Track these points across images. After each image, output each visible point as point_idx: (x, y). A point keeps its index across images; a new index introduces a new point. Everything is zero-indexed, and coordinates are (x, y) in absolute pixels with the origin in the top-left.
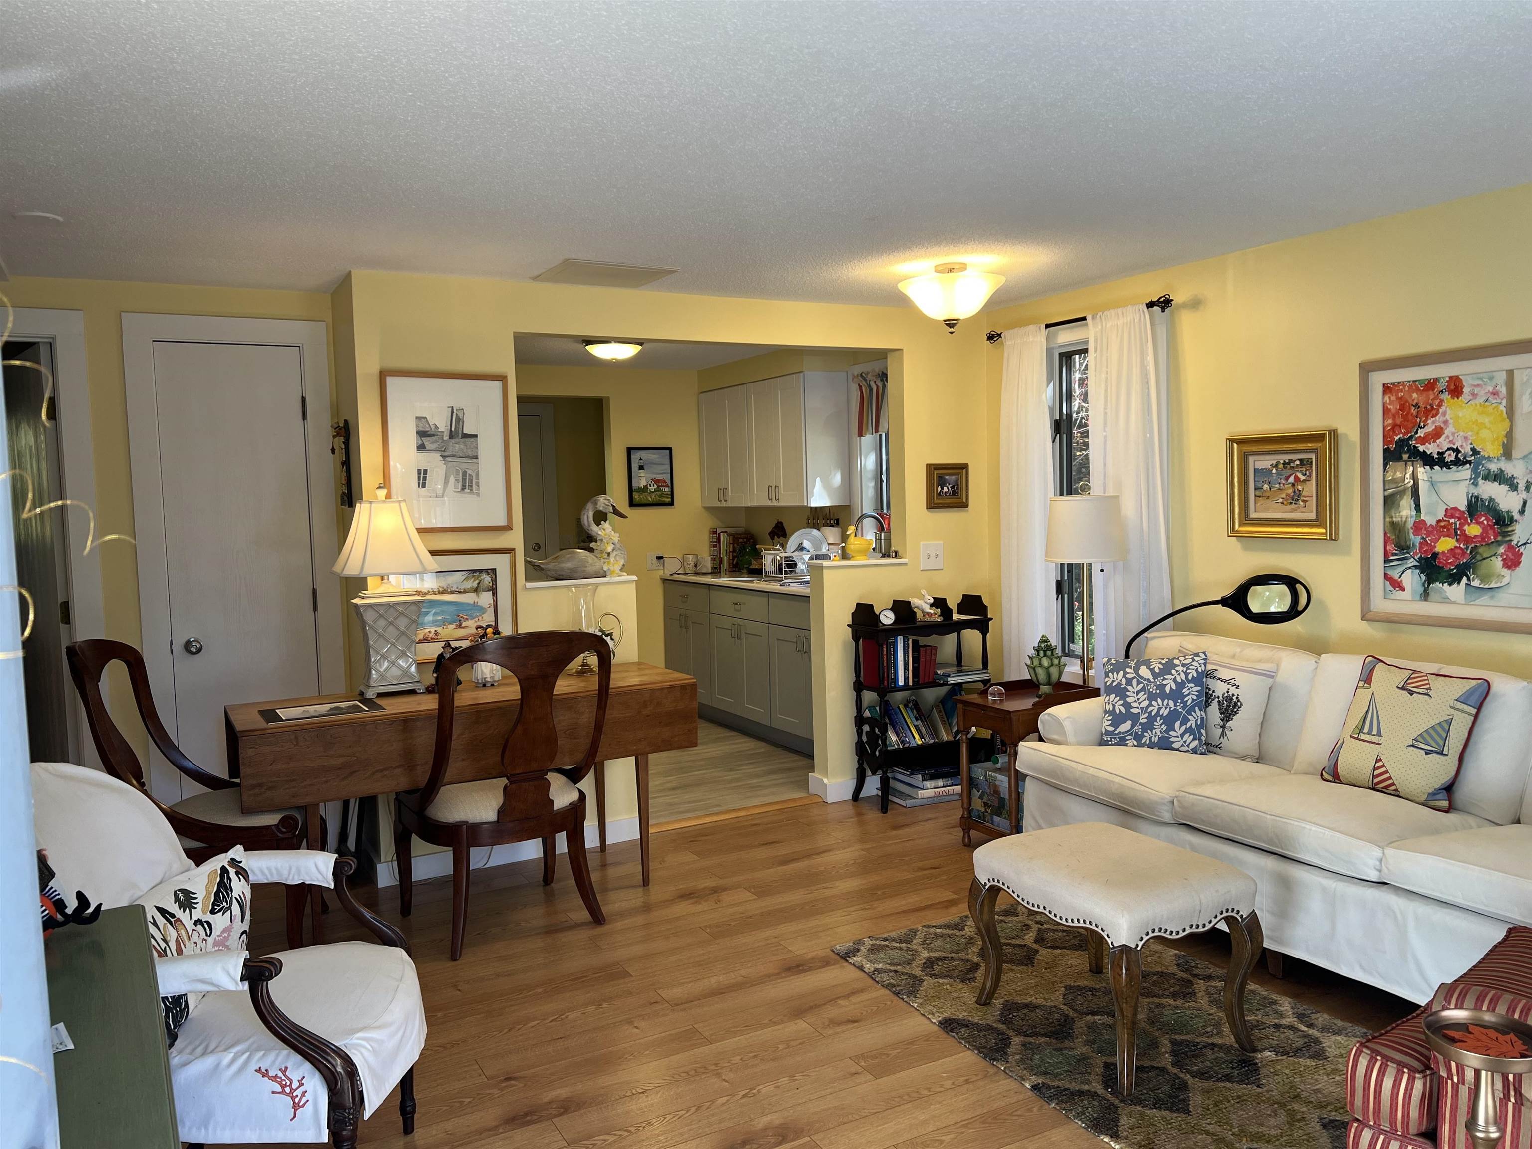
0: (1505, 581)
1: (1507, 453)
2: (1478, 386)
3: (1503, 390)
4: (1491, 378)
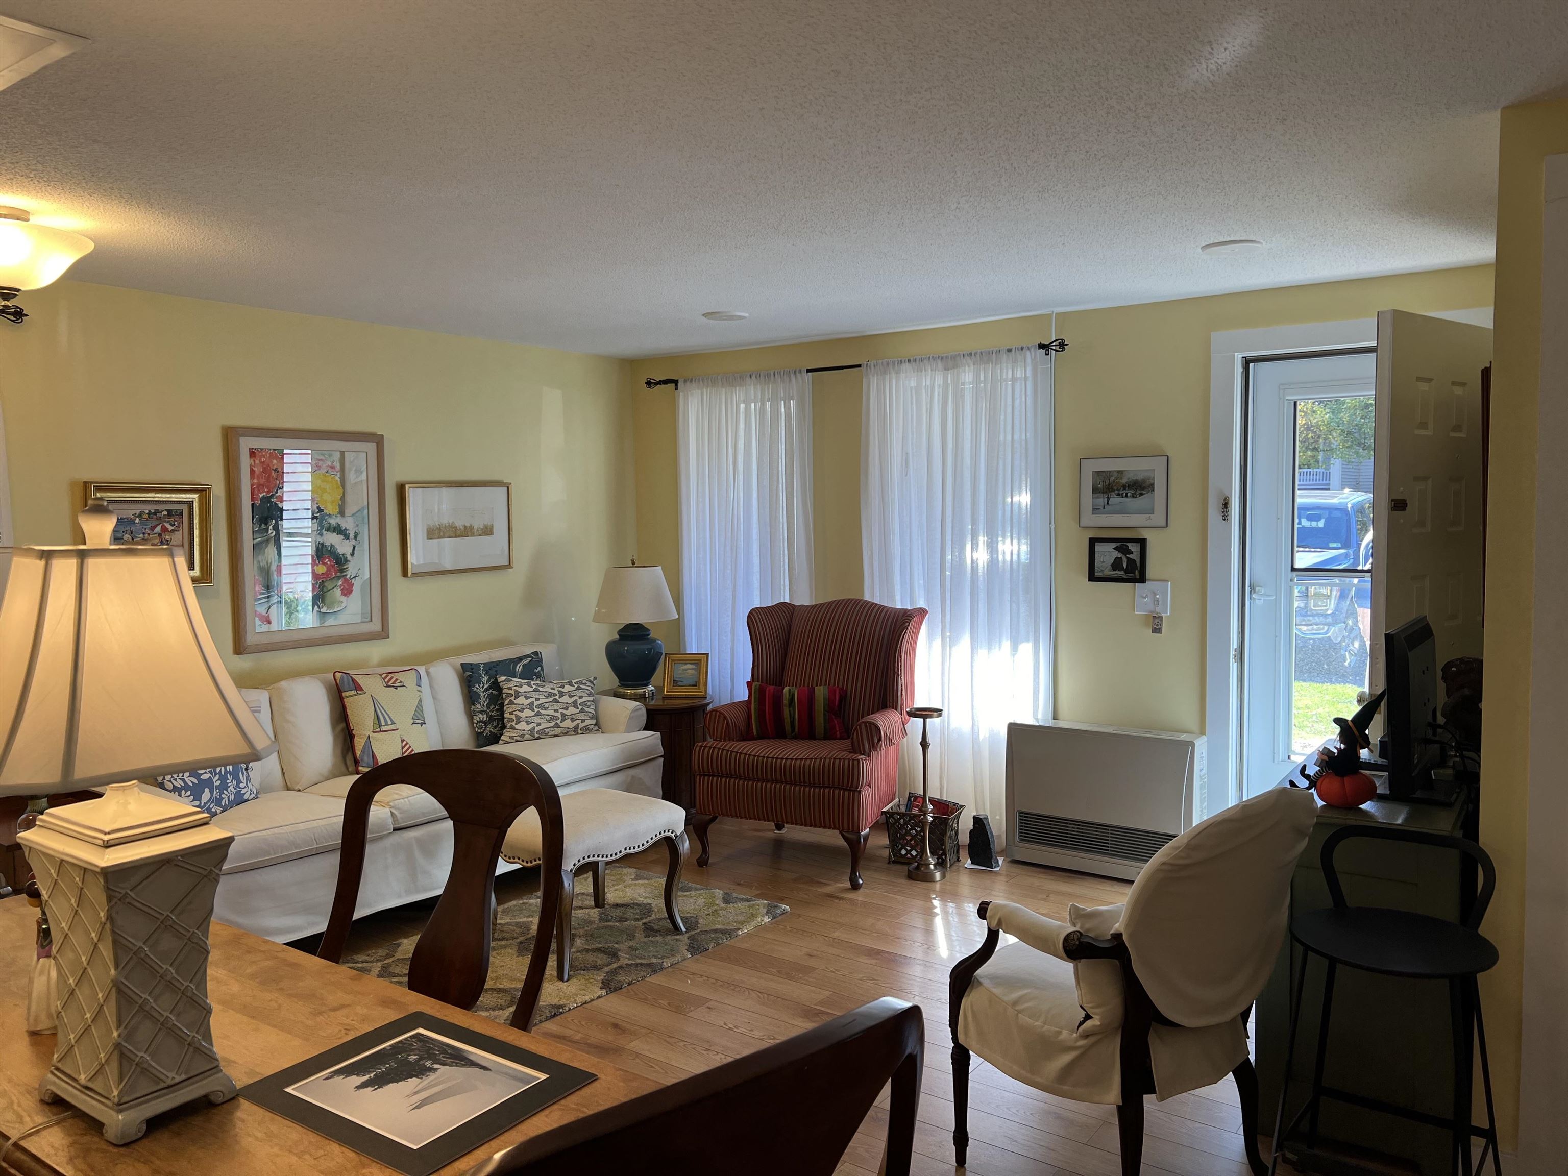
0: (343, 605)
1: (342, 513)
2: (321, 460)
3: (338, 466)
4: (330, 456)
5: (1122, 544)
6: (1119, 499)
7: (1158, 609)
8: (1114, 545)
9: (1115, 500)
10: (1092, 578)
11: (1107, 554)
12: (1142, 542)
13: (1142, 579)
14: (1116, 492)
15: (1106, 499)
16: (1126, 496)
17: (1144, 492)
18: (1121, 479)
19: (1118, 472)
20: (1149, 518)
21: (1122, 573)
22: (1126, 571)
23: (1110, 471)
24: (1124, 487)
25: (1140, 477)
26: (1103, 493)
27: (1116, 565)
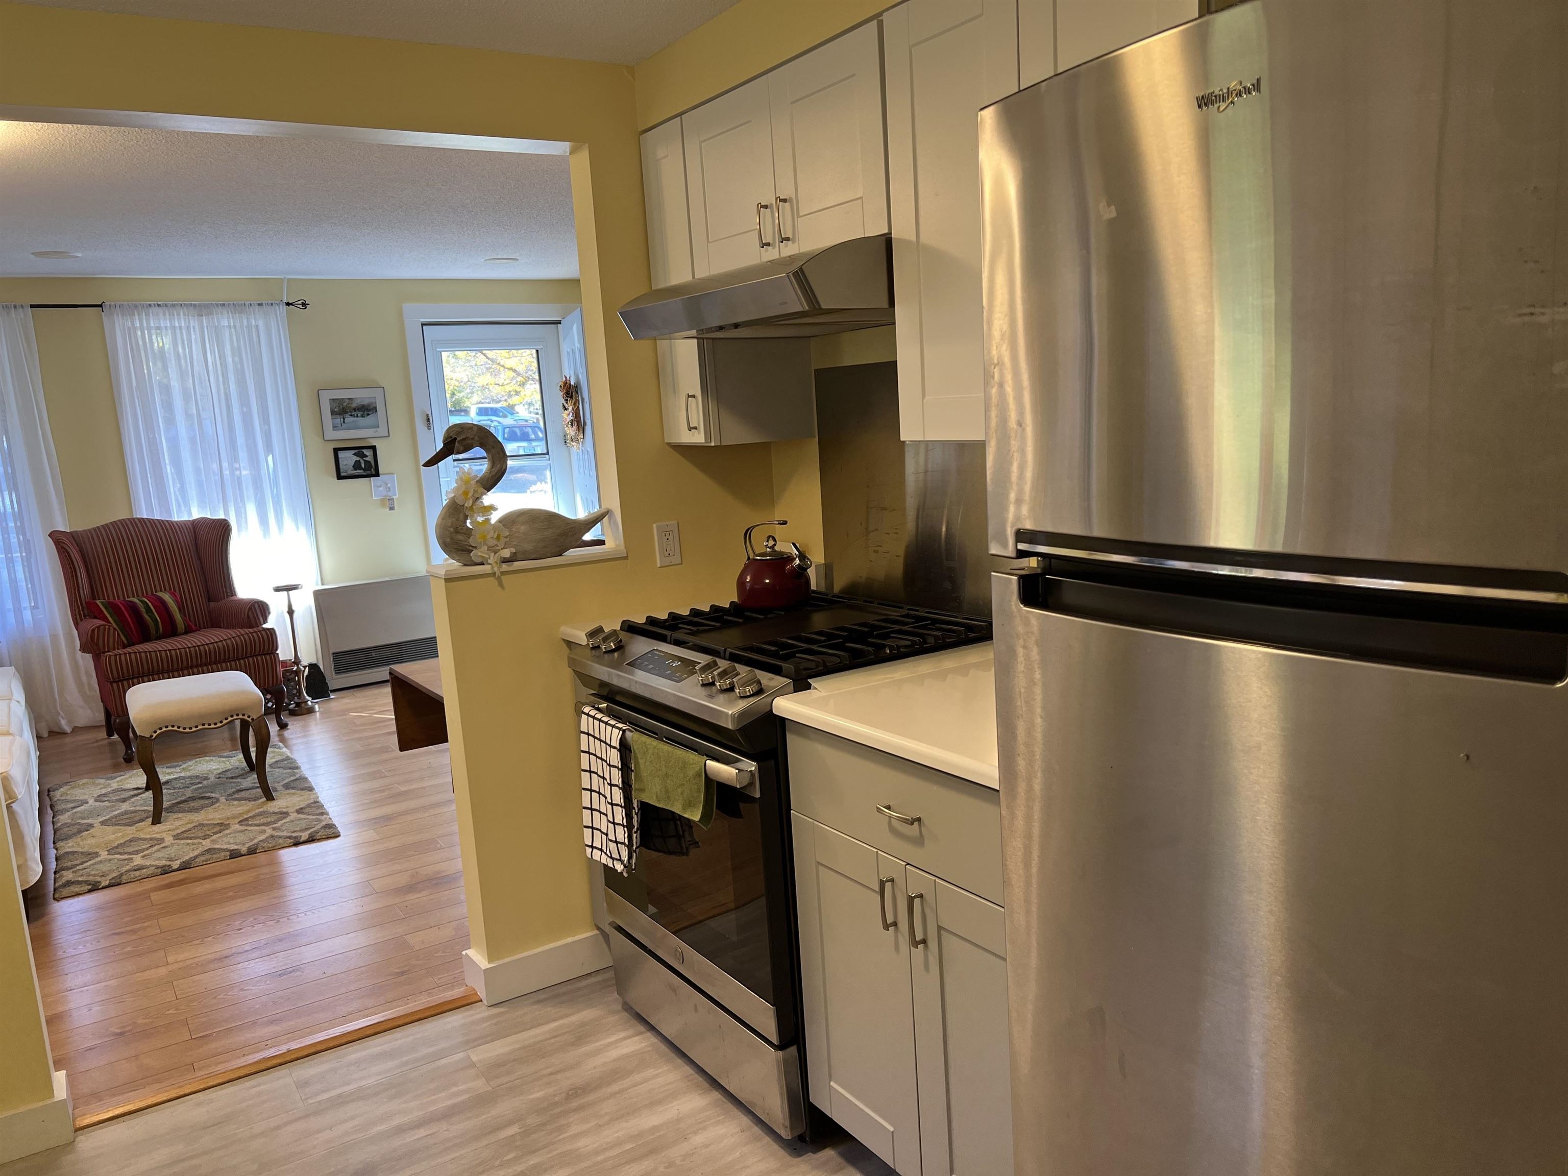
5: (359, 450)
6: (352, 419)
7: (389, 494)
8: (354, 452)
9: (349, 419)
10: (339, 477)
11: (348, 459)
12: (374, 448)
13: (377, 474)
14: (349, 413)
15: (342, 420)
16: (357, 416)
17: (370, 413)
18: (352, 404)
19: (349, 399)
20: (376, 431)
21: (362, 471)
22: (364, 470)
23: (343, 399)
24: (355, 410)
25: (366, 402)
26: (339, 414)
27: (357, 466)
